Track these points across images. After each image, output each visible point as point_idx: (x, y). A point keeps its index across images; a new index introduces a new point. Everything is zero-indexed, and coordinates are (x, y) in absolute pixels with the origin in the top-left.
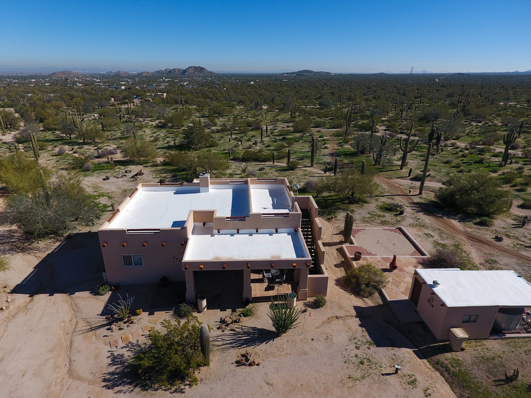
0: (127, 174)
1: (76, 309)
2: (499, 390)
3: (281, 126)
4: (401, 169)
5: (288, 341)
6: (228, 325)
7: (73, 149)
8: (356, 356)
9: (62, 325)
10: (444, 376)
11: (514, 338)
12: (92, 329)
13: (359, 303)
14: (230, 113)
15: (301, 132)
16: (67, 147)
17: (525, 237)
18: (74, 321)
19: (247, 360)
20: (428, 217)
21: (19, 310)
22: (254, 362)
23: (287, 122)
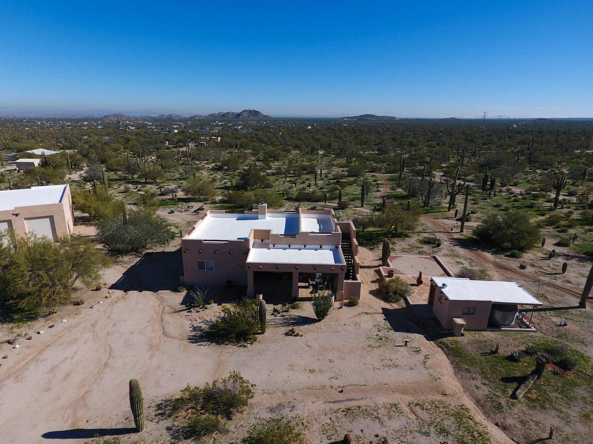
0: (189, 209)
1: (162, 300)
2: (483, 358)
3: (336, 170)
4: (449, 211)
5: (325, 325)
6: (279, 313)
7: (137, 188)
8: (377, 335)
9: (153, 308)
10: (443, 351)
11: (508, 331)
12: (176, 312)
13: (387, 306)
14: (285, 157)
15: (355, 176)
16: (130, 186)
17: (549, 267)
18: (162, 307)
19: (294, 333)
20: (463, 249)
21: (118, 299)
22: (298, 334)
23: (342, 167)
